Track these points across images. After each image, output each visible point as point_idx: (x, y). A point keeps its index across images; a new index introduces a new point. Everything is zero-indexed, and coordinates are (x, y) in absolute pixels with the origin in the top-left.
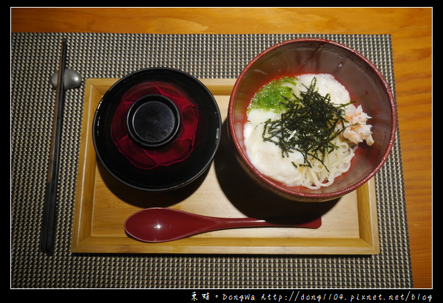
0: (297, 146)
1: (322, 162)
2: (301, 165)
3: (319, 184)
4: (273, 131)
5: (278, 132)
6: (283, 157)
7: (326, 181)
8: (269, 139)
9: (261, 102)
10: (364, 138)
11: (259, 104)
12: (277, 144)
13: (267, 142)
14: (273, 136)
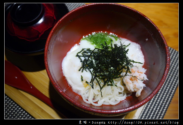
0: (92, 70)
1: (101, 89)
2: (87, 82)
3: (91, 101)
4: (85, 54)
5: (87, 56)
6: (79, 70)
7: (96, 103)
8: (79, 57)
9: (92, 39)
10: (136, 90)
11: (90, 39)
12: (81, 61)
13: (78, 57)
14: (83, 56)
